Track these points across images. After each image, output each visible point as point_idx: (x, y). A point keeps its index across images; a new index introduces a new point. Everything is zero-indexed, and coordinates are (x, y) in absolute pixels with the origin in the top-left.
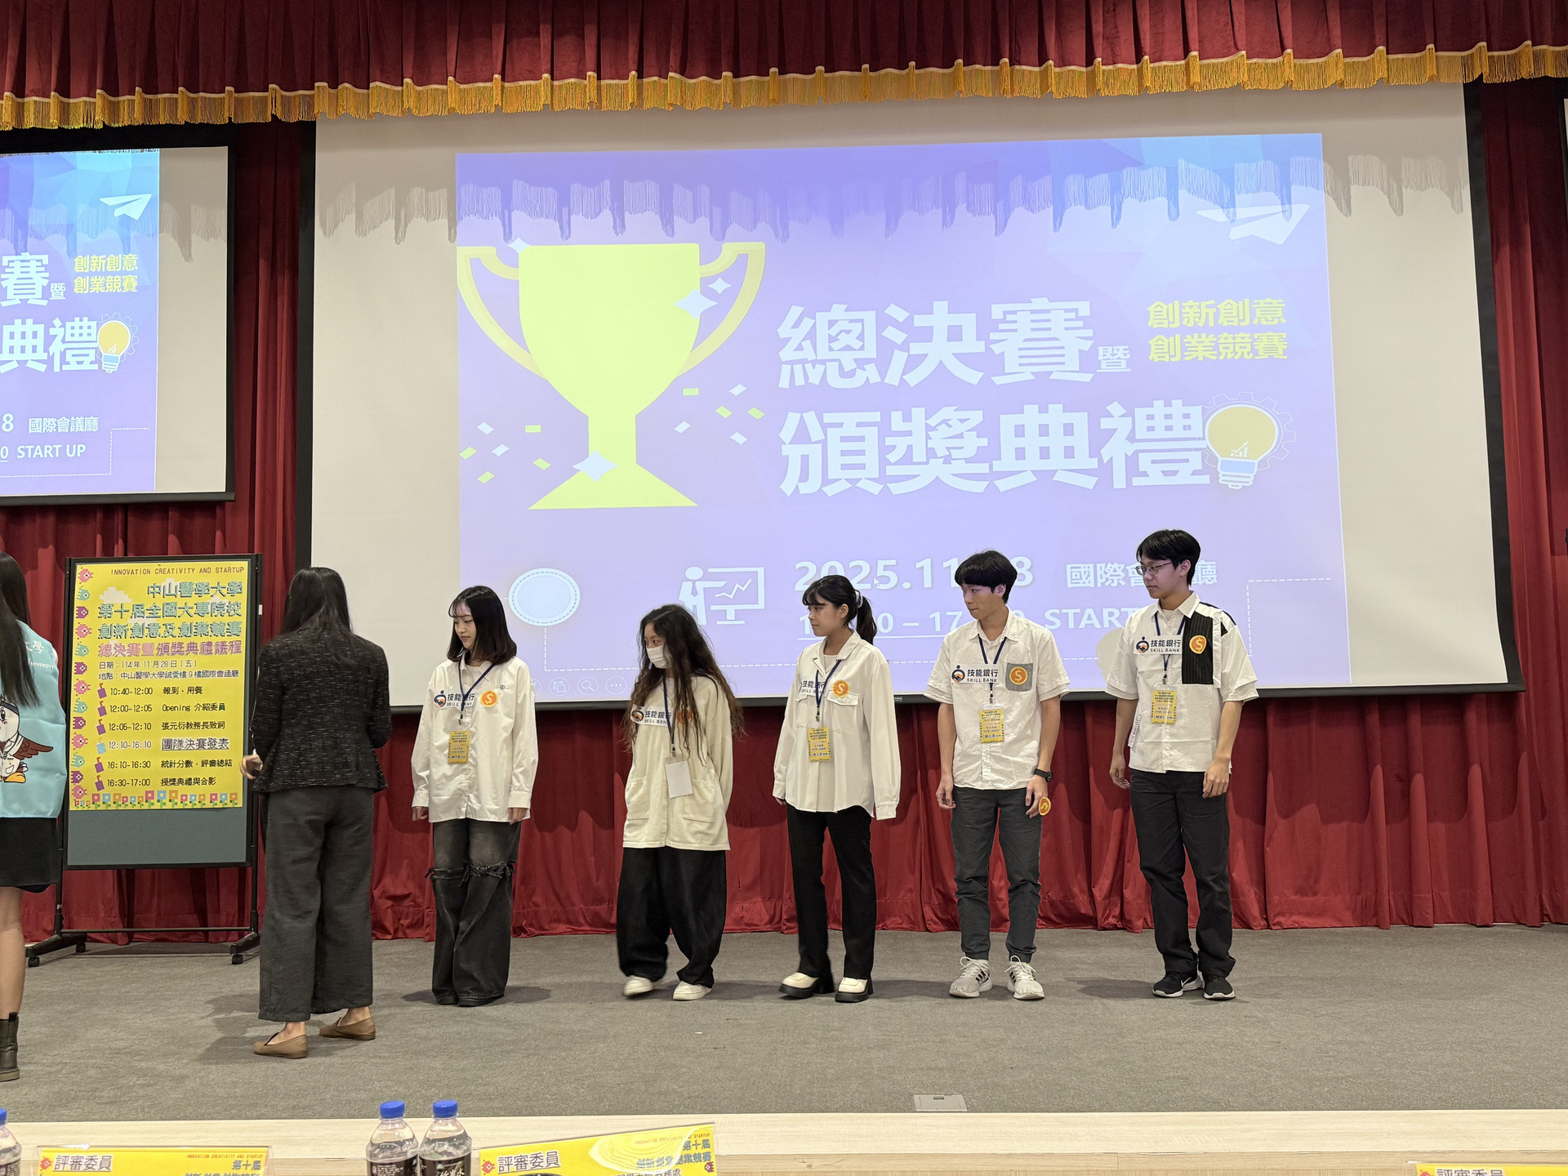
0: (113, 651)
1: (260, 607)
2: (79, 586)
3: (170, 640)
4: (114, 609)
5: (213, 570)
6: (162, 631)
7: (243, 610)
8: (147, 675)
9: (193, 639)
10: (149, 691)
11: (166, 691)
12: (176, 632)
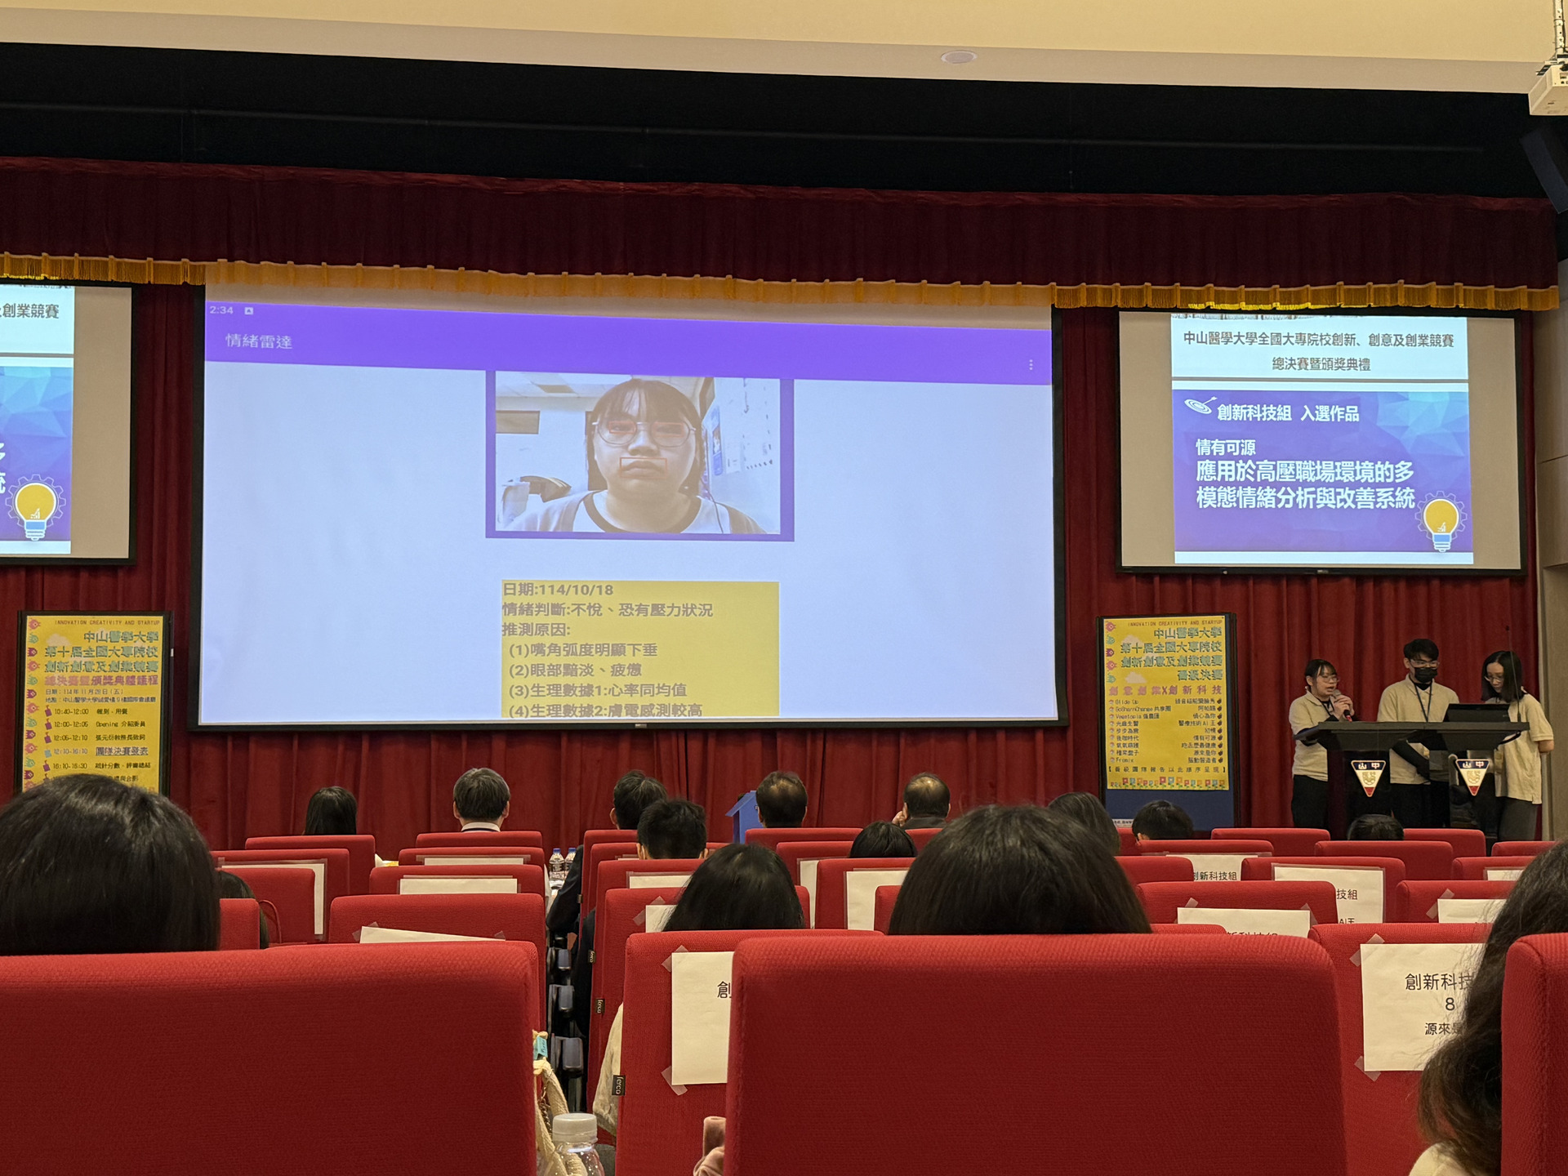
0: (57, 681)
1: (172, 650)
2: (29, 632)
3: (102, 674)
4: (57, 650)
5: (136, 623)
6: (95, 667)
7: (159, 653)
8: (84, 700)
9: (120, 673)
10: (85, 712)
11: (99, 711)
12: (107, 668)
